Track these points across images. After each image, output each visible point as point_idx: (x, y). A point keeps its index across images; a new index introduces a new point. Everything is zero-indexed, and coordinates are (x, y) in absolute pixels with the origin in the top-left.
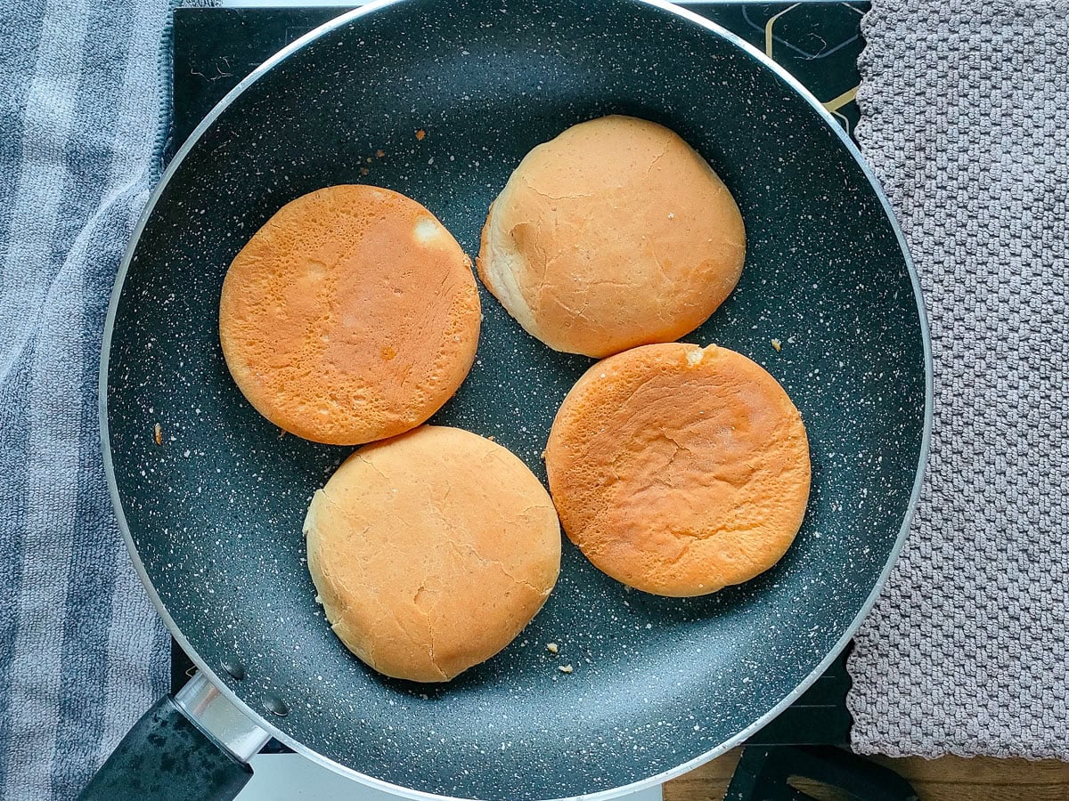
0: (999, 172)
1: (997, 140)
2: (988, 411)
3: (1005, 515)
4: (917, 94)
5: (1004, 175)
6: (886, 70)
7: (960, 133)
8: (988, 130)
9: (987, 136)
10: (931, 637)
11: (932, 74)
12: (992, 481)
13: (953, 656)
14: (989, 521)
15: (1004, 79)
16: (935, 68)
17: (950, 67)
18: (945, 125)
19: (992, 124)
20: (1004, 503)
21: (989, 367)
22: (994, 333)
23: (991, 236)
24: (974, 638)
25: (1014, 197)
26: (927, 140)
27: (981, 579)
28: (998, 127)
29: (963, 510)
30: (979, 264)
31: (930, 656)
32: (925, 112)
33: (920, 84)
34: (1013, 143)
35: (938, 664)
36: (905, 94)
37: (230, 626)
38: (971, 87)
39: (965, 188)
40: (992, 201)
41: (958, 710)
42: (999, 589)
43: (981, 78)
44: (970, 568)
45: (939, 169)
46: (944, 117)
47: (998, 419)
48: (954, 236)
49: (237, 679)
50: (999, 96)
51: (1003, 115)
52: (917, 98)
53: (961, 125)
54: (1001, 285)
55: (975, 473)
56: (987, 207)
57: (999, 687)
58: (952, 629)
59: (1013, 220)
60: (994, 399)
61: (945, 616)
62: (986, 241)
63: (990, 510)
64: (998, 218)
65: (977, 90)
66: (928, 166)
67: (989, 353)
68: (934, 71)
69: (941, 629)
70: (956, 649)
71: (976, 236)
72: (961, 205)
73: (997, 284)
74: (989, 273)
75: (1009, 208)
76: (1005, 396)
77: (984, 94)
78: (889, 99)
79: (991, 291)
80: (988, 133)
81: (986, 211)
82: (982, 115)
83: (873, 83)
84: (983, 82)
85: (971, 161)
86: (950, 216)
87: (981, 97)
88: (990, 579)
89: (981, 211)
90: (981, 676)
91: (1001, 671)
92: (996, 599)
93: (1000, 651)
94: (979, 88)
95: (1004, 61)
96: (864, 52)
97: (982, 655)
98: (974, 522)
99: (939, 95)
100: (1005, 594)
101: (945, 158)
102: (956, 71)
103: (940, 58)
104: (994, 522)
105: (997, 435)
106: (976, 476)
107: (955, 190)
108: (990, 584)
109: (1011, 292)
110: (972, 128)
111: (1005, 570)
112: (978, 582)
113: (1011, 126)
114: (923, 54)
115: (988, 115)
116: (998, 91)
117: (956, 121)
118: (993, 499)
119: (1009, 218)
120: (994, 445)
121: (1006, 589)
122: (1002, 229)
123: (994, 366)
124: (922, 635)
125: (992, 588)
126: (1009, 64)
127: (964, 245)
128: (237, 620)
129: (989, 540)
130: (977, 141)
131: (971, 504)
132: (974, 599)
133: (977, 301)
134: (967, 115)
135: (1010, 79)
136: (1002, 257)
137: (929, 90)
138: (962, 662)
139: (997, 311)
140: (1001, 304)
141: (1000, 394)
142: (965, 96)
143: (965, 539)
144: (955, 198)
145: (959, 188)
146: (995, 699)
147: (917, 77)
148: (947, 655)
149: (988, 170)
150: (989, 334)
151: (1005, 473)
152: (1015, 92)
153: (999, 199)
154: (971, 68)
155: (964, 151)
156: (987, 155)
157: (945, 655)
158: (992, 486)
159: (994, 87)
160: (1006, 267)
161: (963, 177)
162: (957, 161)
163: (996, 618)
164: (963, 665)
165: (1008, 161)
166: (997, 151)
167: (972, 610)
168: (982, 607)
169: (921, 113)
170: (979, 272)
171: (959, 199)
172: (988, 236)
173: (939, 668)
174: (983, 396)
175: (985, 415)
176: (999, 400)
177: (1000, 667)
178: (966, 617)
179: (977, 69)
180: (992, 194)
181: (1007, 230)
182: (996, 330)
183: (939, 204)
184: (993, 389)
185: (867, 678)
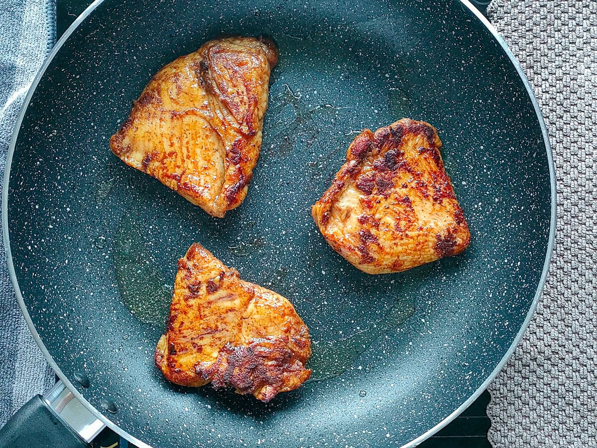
0: (583, 81)
1: (581, 60)
2: (580, 240)
3: (592, 309)
4: (527, 31)
5: (587, 83)
6: (506, 15)
7: (556, 56)
8: (575, 53)
9: (574, 57)
10: (543, 392)
11: (537, 18)
12: (583, 287)
13: (558, 404)
14: (581, 313)
15: (584, 19)
16: (539, 13)
17: (548, 12)
18: (546, 51)
19: (578, 49)
20: (591, 301)
21: (580, 211)
22: (584, 189)
23: (579, 123)
24: (572, 392)
25: (594, 97)
26: (535, 61)
27: (576, 352)
28: (581, 51)
29: (564, 307)
30: (572, 142)
31: (543, 404)
32: (532, 42)
33: (530, 23)
34: (592, 61)
35: (548, 410)
36: (519, 31)
37: (82, 352)
38: (563, 25)
39: (561, 92)
40: (579, 101)
41: (561, 439)
42: (588, 359)
43: (569, 19)
44: (569, 345)
45: (543, 80)
46: (545, 45)
47: (587, 245)
48: (555, 124)
49: (85, 387)
50: (581, 31)
51: (584, 43)
52: (527, 33)
53: (556, 50)
54: (587, 157)
55: (572, 282)
56: (576, 105)
57: (589, 424)
58: (557, 386)
59: (594, 113)
60: (584, 232)
61: (552, 377)
62: (576, 127)
63: (582, 307)
64: (584, 112)
65: (566, 27)
66: (536, 79)
67: (580, 201)
68: (538, 15)
69: (550, 386)
70: (560, 400)
71: (569, 124)
72: (559, 103)
73: (585, 155)
74: (579, 148)
75: (590, 105)
76: (591, 230)
77: (571, 29)
78: (509, 35)
79: (581, 160)
80: (575, 55)
81: (575, 107)
82: (570, 43)
83: (498, 24)
84: (570, 21)
85: (564, 74)
86: (552, 111)
87: (570, 31)
88: (582, 352)
89: (572, 107)
90: (576, 417)
92: (586, 366)
93: (589, 400)
94: (568, 25)
95: (583, 7)
96: (491, 4)
97: (577, 403)
98: (571, 314)
99: (541, 31)
100: (592, 362)
101: (547, 72)
102: (552, 14)
103: (541, 6)
104: (585, 314)
105: (587, 256)
106: (573, 283)
107: (555, 94)
108: (582, 356)
109: (594, 161)
110: (564, 52)
111: (592, 346)
112: (574, 354)
113: (590, 50)
114: (531, 4)
115: (575, 43)
116: (581, 27)
117: (553, 48)
118: (584, 299)
119: (591, 112)
120: (585, 263)
121: (593, 359)
122: (587, 119)
123: (583, 210)
124: (537, 390)
125: (583, 358)
126: (587, 9)
127: (562, 130)
128: (87, 349)
129: (582, 326)
130: (568, 60)
131: (569, 303)
132: (571, 366)
133: (572, 167)
134: (560, 43)
135: (588, 19)
136: (586, 138)
137: (535, 28)
138: (564, 408)
139: (585, 174)
140: (587, 169)
141: (588, 229)
142: (559, 31)
143: (565, 326)
144: (555, 99)
145: (557, 92)
146: (586, 432)
147: (527, 19)
148: (554, 404)
149: (576, 80)
150: (580, 189)
151: (591, 282)
152: (592, 28)
153: (584, 99)
154: (562, 12)
155: (559, 67)
156: (575, 69)
157: (552, 403)
158: (583, 290)
159: (578, 25)
160: (590, 144)
161: (560, 85)
162: (555, 74)
163: (586, 378)
164: (565, 410)
165: (589, 74)
166: (581, 67)
167: (570, 373)
168: (577, 371)
169: (530, 43)
170: (572, 148)
171: (558, 99)
172: (577, 124)
173: (549, 412)
174: (577, 230)
175: (579, 243)
176: (587, 233)
177: (589, 411)
178: (566, 378)
179: (566, 13)
180: (578, 95)
181: (590, 119)
182: (584, 186)
183: (544, 103)
184: (583, 226)
185: (501, 419)
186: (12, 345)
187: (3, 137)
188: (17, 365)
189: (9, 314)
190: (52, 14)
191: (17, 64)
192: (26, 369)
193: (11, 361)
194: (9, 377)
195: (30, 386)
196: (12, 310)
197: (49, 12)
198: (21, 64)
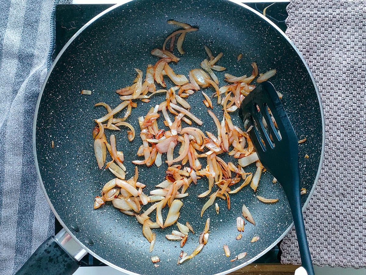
0: (334, 60)
1: (334, 49)
2: (330, 144)
3: (335, 181)
4: (306, 32)
5: (336, 61)
6: (295, 24)
7: (321, 46)
8: (331, 45)
9: (331, 48)
10: (309, 223)
11: (311, 26)
12: (331, 169)
13: (316, 230)
14: (330, 183)
15: (336, 28)
16: (313, 23)
17: (318, 23)
18: (316, 43)
20: (335, 176)
21: (330, 128)
22: (332, 117)
23: (331, 82)
24: (323, 224)
25: (340, 69)
26: (310, 49)
27: (326, 203)
28: (334, 44)
29: (320, 179)
30: (327, 92)
31: (308, 230)
32: (309, 38)
33: (308, 29)
34: (340, 50)
35: (311, 233)
36: (302, 32)
38: (325, 30)
39: (322, 66)
40: (332, 70)
41: (317, 249)
42: (332, 206)
43: (329, 27)
44: (323, 199)
45: (314, 59)
46: (316, 40)
47: (333, 147)
48: (319, 82)
50: (335, 34)
51: (336, 40)
52: (307, 34)
53: (322, 43)
54: (335, 100)
55: (325, 166)
56: (330, 73)
57: (332, 241)
58: (316, 220)
59: (339, 77)
60: (332, 140)
61: (313, 216)
62: (330, 84)
63: (330, 179)
64: (334, 76)
66: (310, 58)
67: (330, 124)
68: (312, 24)
69: (312, 220)
70: (317, 227)
71: (326, 82)
72: (321, 71)
73: (333, 99)
74: (331, 95)
75: (338, 73)
76: (335, 139)
77: (329, 33)
78: (297, 34)
79: (331, 102)
80: (331, 47)
81: (330, 74)
82: (329, 40)
83: (291, 29)
84: (329, 28)
85: (325, 56)
86: (317, 75)
87: (329, 34)
88: (329, 203)
89: (328, 74)
90: (325, 237)
91: (332, 235)
92: (331, 210)
93: (332, 228)
94: (328, 30)
95: (337, 21)
96: (287, 18)
97: (326, 230)
98: (324, 183)
99: (314, 33)
100: (335, 208)
101: (316, 55)
102: (320, 24)
103: (314, 20)
104: (331, 183)
105: (333, 152)
107: (319, 66)
108: (329, 205)
109: (338, 102)
110: (325, 45)
111: (335, 200)
112: (325, 204)
113: (339, 44)
114: (309, 18)
115: (331, 40)
116: (335, 32)
117: (320, 42)
118: (331, 175)
119: (338, 76)
120: (332, 156)
121: (335, 207)
122: (335, 80)
123: (332, 128)
124: (306, 222)
125: (330, 206)
126: (338, 22)
127: (322, 85)
129: (330, 189)
130: (327, 49)
131: (323, 176)
132: (324, 210)
133: (326, 105)
134: (324, 40)
135: (339, 27)
136: (335, 90)
137: (311, 31)
138: (319, 232)
139: (333, 109)
140: (335, 107)
142: (323, 33)
143: (321, 189)
144: (319, 69)
145: (321, 66)
146: (330, 245)
147: (306, 26)
148: (314, 230)
149: (331, 60)
150: (330, 117)
151: (335, 166)
152: (340, 32)
153: (334, 70)
154: (325, 23)
155: (322, 53)
156: (330, 54)
157: (313, 229)
159: (333, 30)
160: (337, 93)
161: (322, 62)
162: (320, 56)
163: (331, 217)
164: (319, 233)
165: (338, 56)
166: (334, 53)
167: (323, 214)
168: (326, 213)
169: (308, 39)
170: (327, 95)
171: (321, 69)
172: (330, 83)
173: (311, 234)
174: (328, 139)
175: (329, 146)
176: (334, 140)
177: (332, 234)
178: (321, 216)
179: (327, 24)
180: (332, 68)
181: (337, 80)
182: (333, 116)
183: (313, 71)
184: (332, 136)
185: (288, 238)
186: (32, 202)
187: (27, 92)
188: (35, 212)
189: (31, 185)
190: (53, 27)
191: (35, 53)
192: (40, 214)
193: (31, 210)
194: (30, 218)
195: (42, 223)
196: (32, 183)
197: (52, 25)
198: (37, 53)
